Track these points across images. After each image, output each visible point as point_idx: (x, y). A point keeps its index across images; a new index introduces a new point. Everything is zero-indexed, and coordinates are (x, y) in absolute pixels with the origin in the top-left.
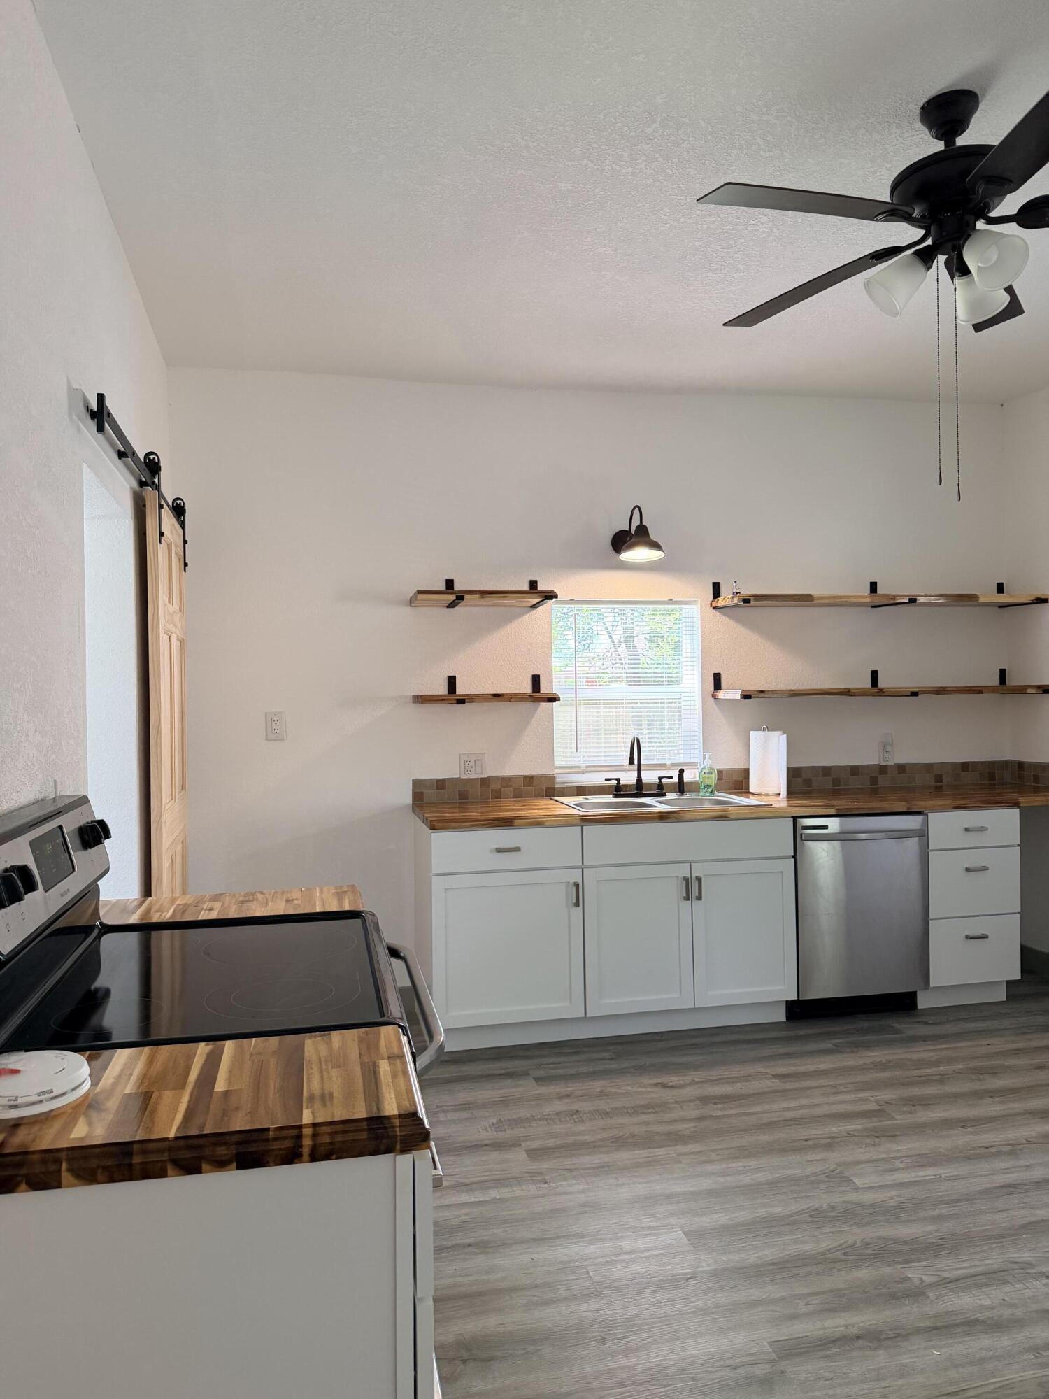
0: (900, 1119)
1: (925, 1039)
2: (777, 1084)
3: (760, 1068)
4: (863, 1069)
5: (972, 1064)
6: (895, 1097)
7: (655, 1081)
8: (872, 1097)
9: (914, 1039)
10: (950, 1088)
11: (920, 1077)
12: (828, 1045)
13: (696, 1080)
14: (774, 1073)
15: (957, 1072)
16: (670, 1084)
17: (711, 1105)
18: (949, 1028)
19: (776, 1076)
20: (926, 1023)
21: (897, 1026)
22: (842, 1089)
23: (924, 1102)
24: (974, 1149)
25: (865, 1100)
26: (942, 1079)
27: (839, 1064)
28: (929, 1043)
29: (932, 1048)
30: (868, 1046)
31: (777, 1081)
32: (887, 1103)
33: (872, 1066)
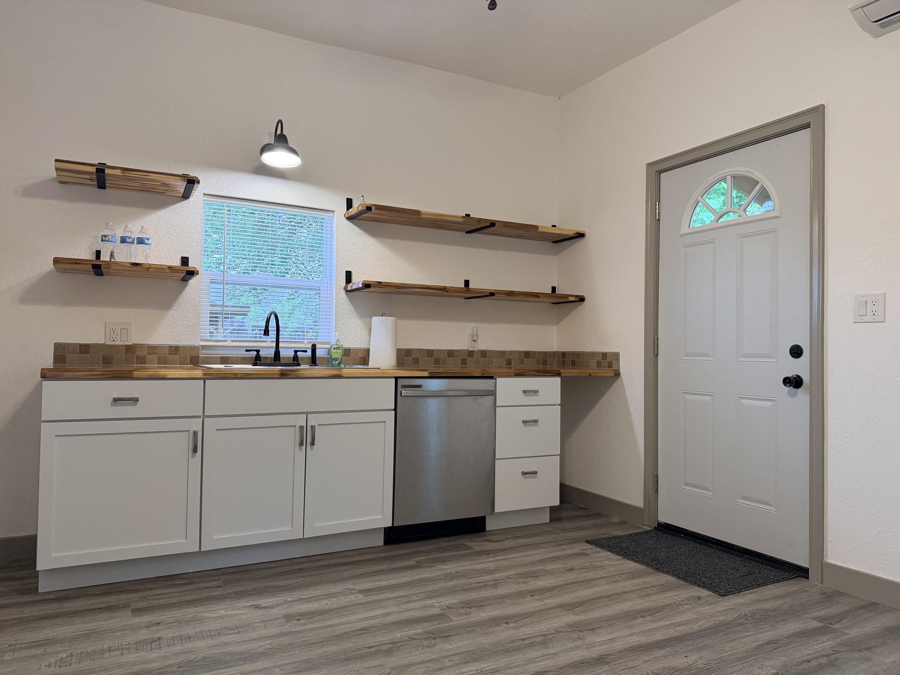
0: (457, 620)
1: (488, 553)
2: (361, 598)
3: (349, 585)
4: (435, 580)
5: (520, 570)
6: (456, 601)
7: (250, 604)
8: (437, 603)
9: (480, 553)
10: (500, 591)
11: (479, 583)
12: (412, 562)
13: (289, 599)
14: (360, 589)
15: (508, 578)
16: (263, 606)
17: (295, 621)
18: (507, 544)
19: (360, 592)
20: (490, 541)
21: (468, 544)
22: (414, 598)
23: (479, 604)
24: (513, 641)
25: (432, 606)
26: (496, 584)
27: (417, 577)
28: (491, 555)
29: (492, 559)
30: (443, 561)
31: (361, 595)
32: (449, 608)
33: (443, 577)
